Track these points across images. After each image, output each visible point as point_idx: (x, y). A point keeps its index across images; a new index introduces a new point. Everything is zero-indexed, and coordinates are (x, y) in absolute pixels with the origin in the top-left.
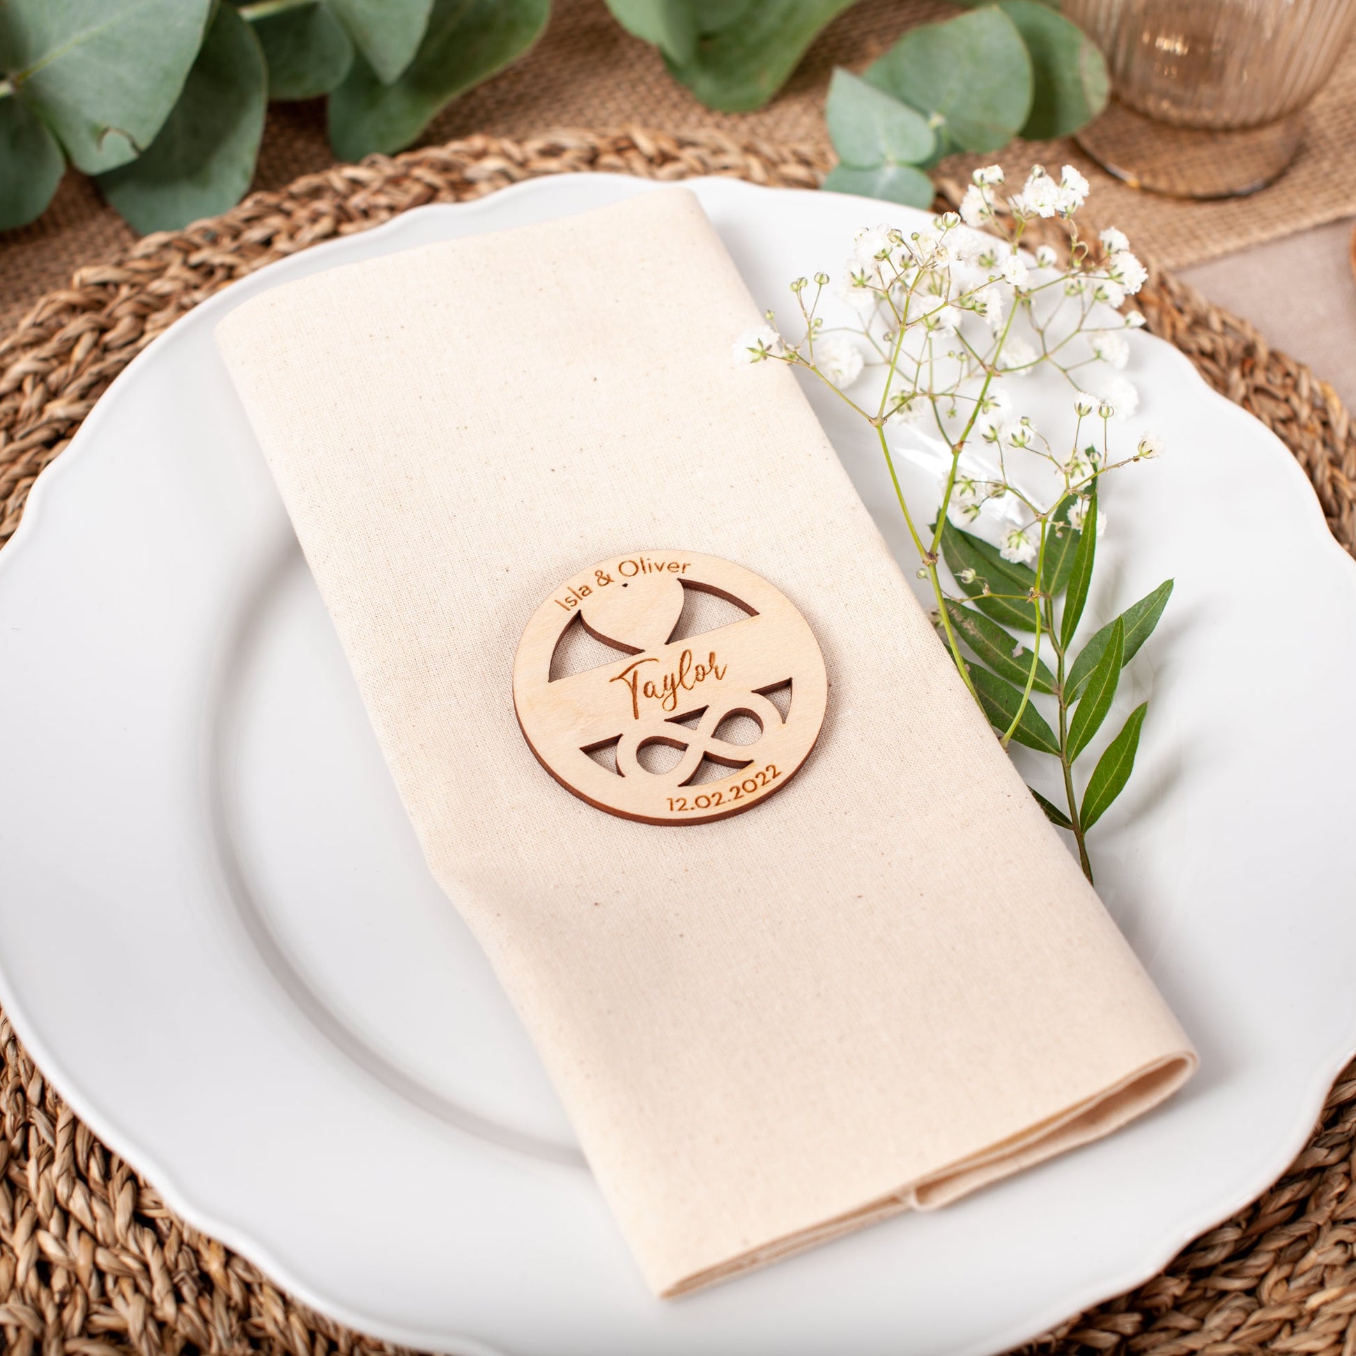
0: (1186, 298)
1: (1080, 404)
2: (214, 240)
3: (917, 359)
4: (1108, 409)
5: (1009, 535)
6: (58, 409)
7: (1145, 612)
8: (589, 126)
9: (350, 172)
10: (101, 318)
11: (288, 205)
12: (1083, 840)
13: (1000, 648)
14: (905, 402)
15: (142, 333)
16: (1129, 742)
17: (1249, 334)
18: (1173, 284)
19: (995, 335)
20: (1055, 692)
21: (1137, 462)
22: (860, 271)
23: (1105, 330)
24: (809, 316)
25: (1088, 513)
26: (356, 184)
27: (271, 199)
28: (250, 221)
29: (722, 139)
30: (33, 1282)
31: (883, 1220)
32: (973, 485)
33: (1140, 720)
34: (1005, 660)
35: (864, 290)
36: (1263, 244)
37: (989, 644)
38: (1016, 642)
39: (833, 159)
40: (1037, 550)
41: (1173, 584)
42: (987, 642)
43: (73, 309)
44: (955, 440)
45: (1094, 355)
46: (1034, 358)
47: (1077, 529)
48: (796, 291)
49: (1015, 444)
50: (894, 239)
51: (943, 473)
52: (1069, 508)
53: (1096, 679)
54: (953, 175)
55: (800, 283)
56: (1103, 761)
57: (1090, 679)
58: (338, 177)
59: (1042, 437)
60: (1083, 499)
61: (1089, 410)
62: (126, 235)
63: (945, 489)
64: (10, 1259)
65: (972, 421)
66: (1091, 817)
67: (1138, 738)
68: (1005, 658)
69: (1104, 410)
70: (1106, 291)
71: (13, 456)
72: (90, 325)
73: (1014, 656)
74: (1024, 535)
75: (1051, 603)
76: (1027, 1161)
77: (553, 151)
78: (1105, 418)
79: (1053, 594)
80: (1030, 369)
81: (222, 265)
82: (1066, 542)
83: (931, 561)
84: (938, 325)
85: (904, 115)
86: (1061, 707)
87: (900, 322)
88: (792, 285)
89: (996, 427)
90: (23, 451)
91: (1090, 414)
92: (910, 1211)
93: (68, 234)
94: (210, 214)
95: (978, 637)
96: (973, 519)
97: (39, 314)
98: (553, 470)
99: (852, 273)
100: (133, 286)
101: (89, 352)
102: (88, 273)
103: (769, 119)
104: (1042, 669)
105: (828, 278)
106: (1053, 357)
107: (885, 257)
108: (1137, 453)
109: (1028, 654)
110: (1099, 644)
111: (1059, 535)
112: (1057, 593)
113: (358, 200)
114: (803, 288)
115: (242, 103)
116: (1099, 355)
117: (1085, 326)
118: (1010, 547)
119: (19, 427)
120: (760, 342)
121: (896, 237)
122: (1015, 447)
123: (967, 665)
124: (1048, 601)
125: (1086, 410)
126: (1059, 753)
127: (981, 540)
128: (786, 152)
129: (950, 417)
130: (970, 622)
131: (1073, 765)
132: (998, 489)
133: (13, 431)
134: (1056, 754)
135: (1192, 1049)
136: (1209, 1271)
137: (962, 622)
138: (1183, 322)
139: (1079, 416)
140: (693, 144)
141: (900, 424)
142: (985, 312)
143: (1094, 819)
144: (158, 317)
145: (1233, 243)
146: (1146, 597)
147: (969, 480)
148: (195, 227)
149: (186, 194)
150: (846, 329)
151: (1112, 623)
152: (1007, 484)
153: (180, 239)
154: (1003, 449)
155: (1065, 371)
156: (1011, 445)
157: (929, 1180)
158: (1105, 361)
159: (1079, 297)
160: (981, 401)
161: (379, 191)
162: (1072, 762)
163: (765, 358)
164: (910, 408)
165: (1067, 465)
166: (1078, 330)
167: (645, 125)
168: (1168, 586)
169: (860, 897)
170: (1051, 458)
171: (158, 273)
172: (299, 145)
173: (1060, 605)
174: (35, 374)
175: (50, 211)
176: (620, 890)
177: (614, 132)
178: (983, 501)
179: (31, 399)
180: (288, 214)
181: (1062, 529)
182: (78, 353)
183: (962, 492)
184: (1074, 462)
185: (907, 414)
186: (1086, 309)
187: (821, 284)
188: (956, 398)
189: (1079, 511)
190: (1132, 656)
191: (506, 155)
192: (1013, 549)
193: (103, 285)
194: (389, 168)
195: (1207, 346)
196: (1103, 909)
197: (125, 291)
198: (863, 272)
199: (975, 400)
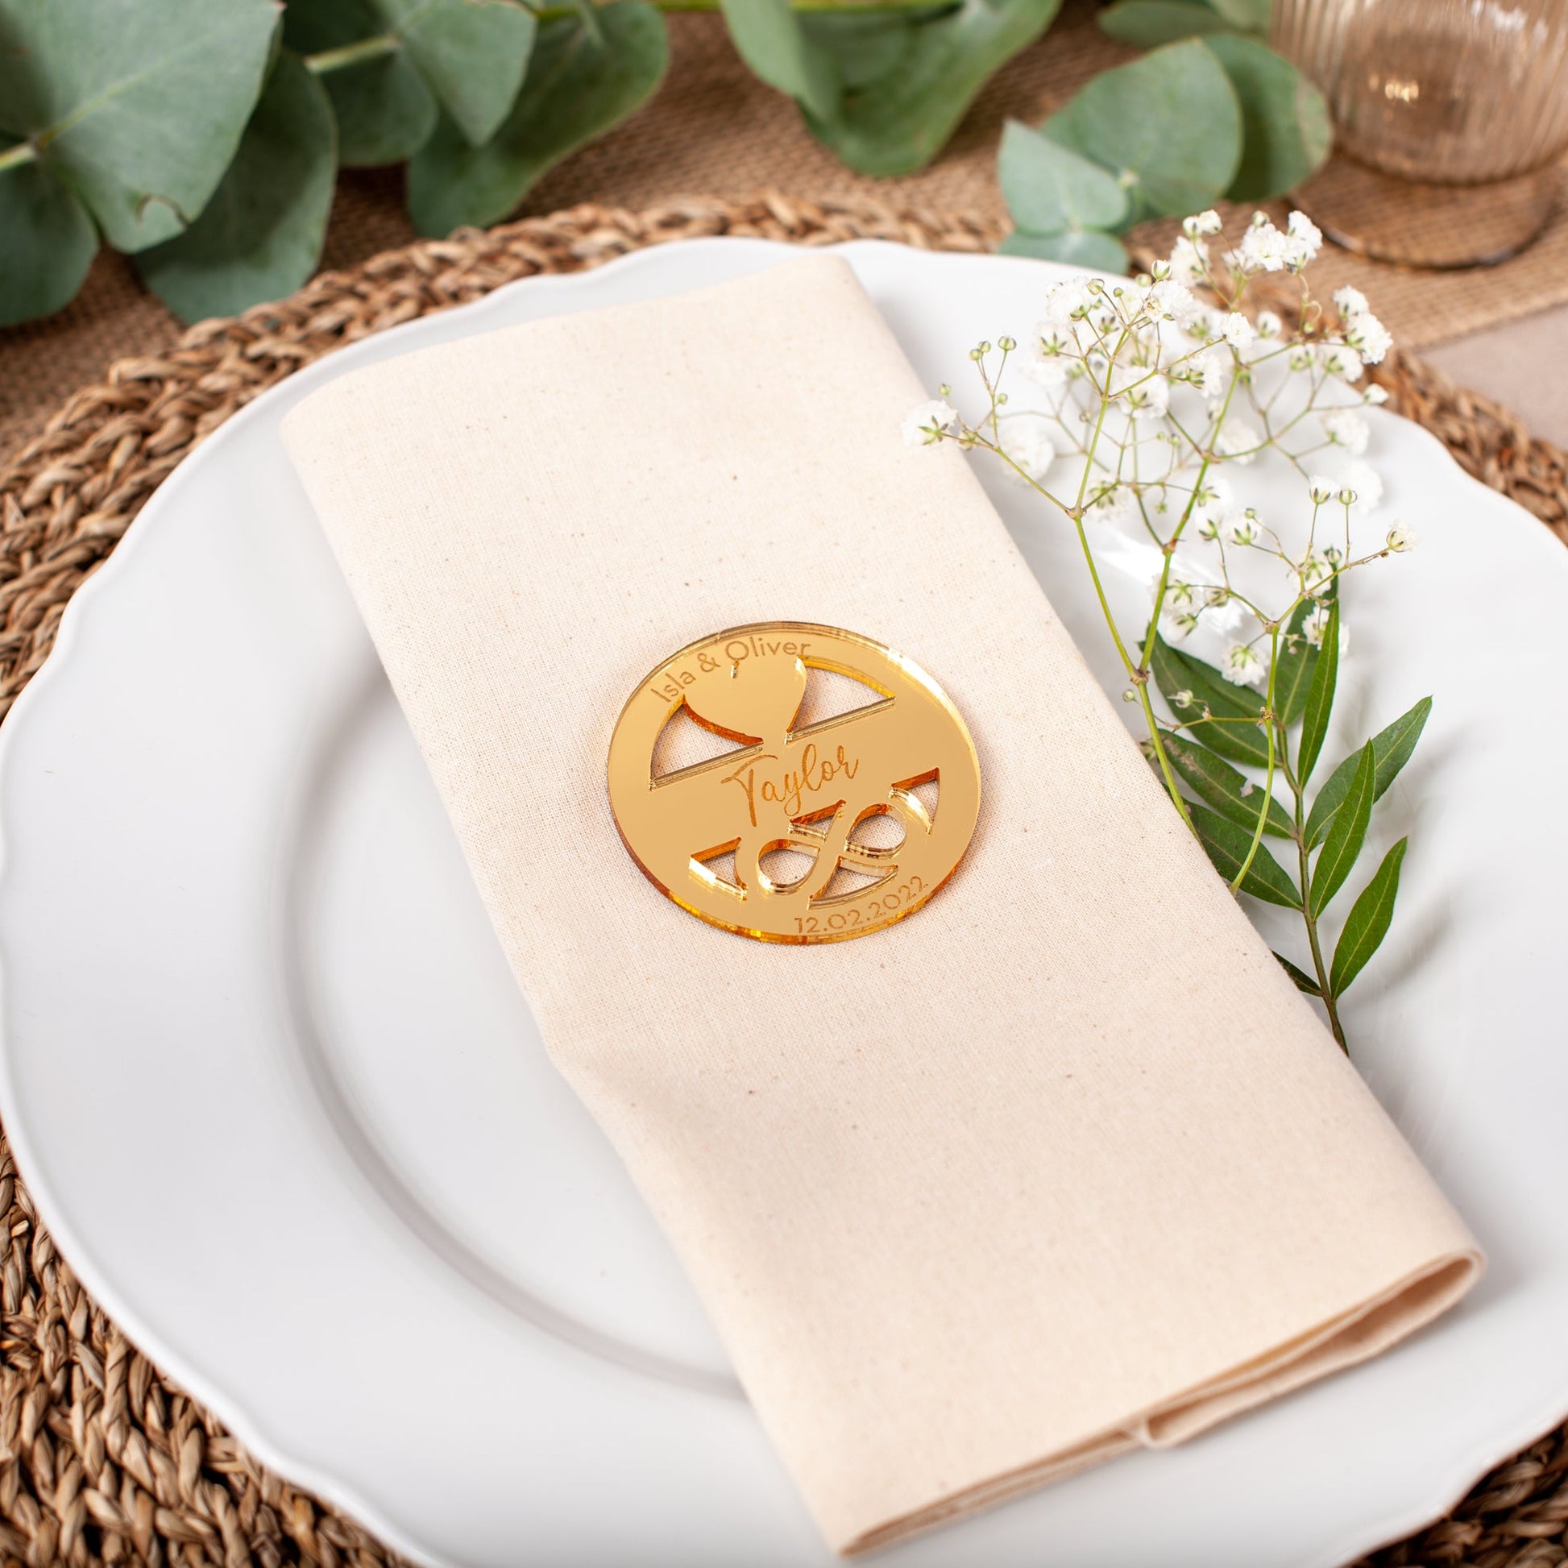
0: (1429, 380)
1: (1316, 490)
2: (276, 329)
3: (1120, 441)
4: (1350, 493)
5: (1232, 652)
6: (94, 524)
7: (1399, 737)
8: (717, 193)
9: (436, 248)
10: (144, 418)
11: (363, 287)
12: (1335, 1008)
13: (1225, 786)
14: (1106, 495)
15: (192, 437)
16: (1386, 886)
17: (1506, 420)
18: (1413, 364)
19: (1210, 415)
20: (1292, 836)
21: (1385, 558)
22: (1052, 335)
23: (1340, 408)
24: (992, 388)
25: (1328, 624)
26: (443, 263)
27: (343, 280)
28: (318, 306)
29: (876, 205)
30: (80, 1551)
31: (1108, 1461)
32: (1189, 590)
33: (1399, 860)
34: (1232, 801)
35: (1056, 359)
36: (1516, 320)
37: (1212, 781)
38: (1244, 779)
39: (1006, 226)
40: (1266, 669)
41: (1431, 702)
42: (1209, 779)
43: (111, 408)
44: (1166, 540)
45: (1327, 439)
46: (1256, 443)
47: (1314, 643)
48: (977, 359)
49: (1239, 541)
50: (1095, 290)
51: (1153, 577)
52: (1304, 619)
53: (1343, 816)
54: (1149, 244)
55: (980, 351)
56: (1356, 911)
57: (1335, 818)
58: (422, 254)
59: (1271, 532)
60: (1322, 608)
61: (1327, 497)
62: (170, 327)
63: (1156, 595)
64: (52, 1524)
65: (1187, 515)
66: (1344, 979)
67: (1398, 880)
68: (1232, 797)
69: (1346, 495)
70: (1341, 361)
71: (41, 579)
72: (129, 427)
73: (1243, 796)
74: (1251, 652)
75: (1285, 733)
76: (1281, 1386)
77: (675, 223)
78: (1347, 504)
79: (1287, 723)
80: (1252, 456)
81: (287, 358)
82: (1301, 661)
83: (1141, 679)
84: (1144, 402)
85: (1089, 174)
86: (1301, 853)
87: (1102, 394)
88: (971, 353)
89: (1215, 521)
90: (53, 574)
91: (1329, 502)
92: (1141, 1449)
93: (101, 326)
94: (271, 298)
95: (1199, 774)
96: (1189, 632)
97: (71, 413)
98: (687, 584)
99: (1042, 339)
100: (180, 381)
101: (129, 458)
102: (126, 367)
103: (928, 185)
104: (1276, 809)
105: (1015, 343)
106: (1279, 442)
107: (1083, 316)
108: (1383, 546)
109: (1259, 792)
110: (1345, 777)
111: (1292, 650)
112: (1292, 722)
113: (446, 281)
114: (985, 354)
115: (307, 167)
116: (1333, 438)
117: (1316, 404)
118: (1234, 666)
119: (47, 546)
120: (934, 420)
121: (1098, 287)
122: (1239, 544)
123: (1187, 806)
124: (1281, 732)
125: (1324, 496)
126: (1301, 906)
127: (1199, 661)
128: (951, 219)
129: (1159, 513)
130: (1189, 757)
131: (1319, 920)
132: (1220, 597)
133: (40, 552)
134: (1299, 909)
135: (1478, 1248)
136: (1507, 1514)
137: (1180, 756)
138: (1427, 408)
139: (1315, 505)
140: (841, 211)
141: (1100, 521)
142: (1202, 382)
143: (1347, 981)
144: (210, 418)
145: (1480, 318)
146: (1400, 720)
147: (1184, 584)
148: (252, 313)
149: (241, 277)
150: (1032, 412)
151: (1359, 751)
152: (1229, 588)
153: (237, 327)
154: (1224, 547)
155: (1293, 458)
156: (1235, 542)
157: (1164, 1408)
158: (1341, 444)
159: (1307, 372)
160: (1196, 493)
161: (471, 270)
162: (1317, 916)
163: (941, 439)
164: (1111, 502)
165: (1301, 566)
166: (1309, 409)
167: (783, 191)
168: (1425, 705)
169: (1069, 1076)
170: (1282, 556)
171: (211, 366)
172: (374, 221)
173: (1296, 736)
174: (66, 484)
175: (79, 299)
176: (780, 1075)
177: (747, 199)
178: (1201, 610)
179: (62, 513)
180: (363, 298)
181: (1296, 644)
182: (117, 460)
183: (1176, 599)
184: (1310, 561)
185: (1108, 507)
186: (1317, 384)
187: (1006, 350)
188: (1167, 488)
189: (1317, 622)
190: (1385, 790)
191: (618, 226)
192: (1238, 668)
193: (146, 381)
194: (483, 244)
195: (1457, 434)
196: (1363, 1085)
197: (171, 388)
198: (1055, 337)
199: (1188, 490)
